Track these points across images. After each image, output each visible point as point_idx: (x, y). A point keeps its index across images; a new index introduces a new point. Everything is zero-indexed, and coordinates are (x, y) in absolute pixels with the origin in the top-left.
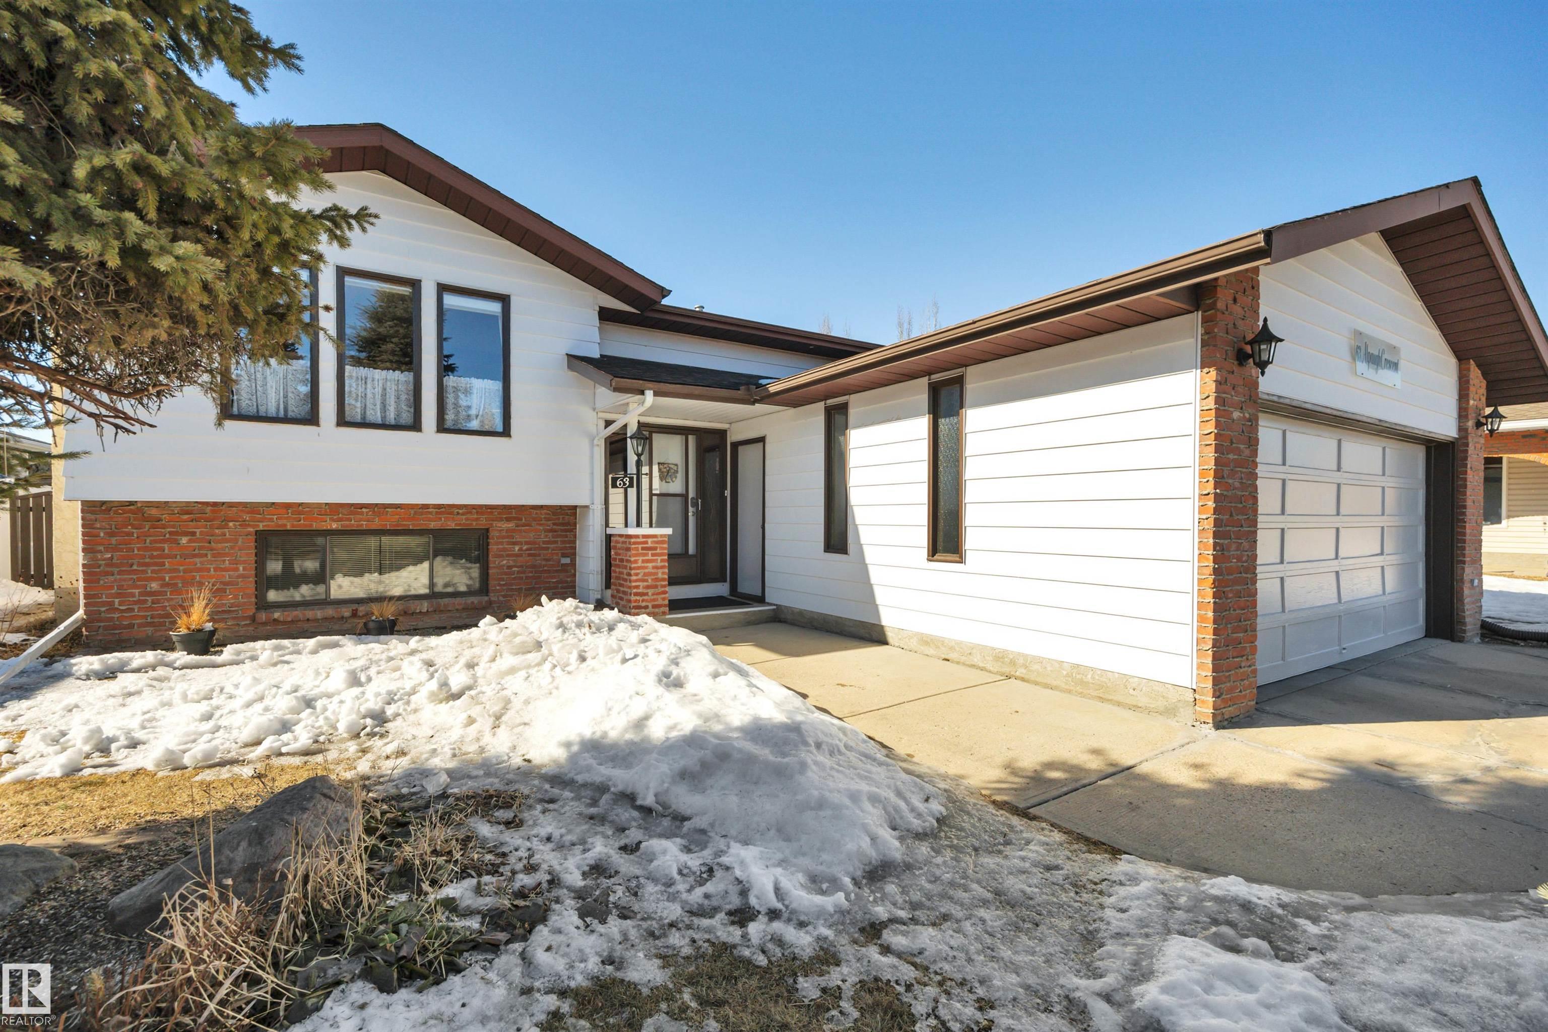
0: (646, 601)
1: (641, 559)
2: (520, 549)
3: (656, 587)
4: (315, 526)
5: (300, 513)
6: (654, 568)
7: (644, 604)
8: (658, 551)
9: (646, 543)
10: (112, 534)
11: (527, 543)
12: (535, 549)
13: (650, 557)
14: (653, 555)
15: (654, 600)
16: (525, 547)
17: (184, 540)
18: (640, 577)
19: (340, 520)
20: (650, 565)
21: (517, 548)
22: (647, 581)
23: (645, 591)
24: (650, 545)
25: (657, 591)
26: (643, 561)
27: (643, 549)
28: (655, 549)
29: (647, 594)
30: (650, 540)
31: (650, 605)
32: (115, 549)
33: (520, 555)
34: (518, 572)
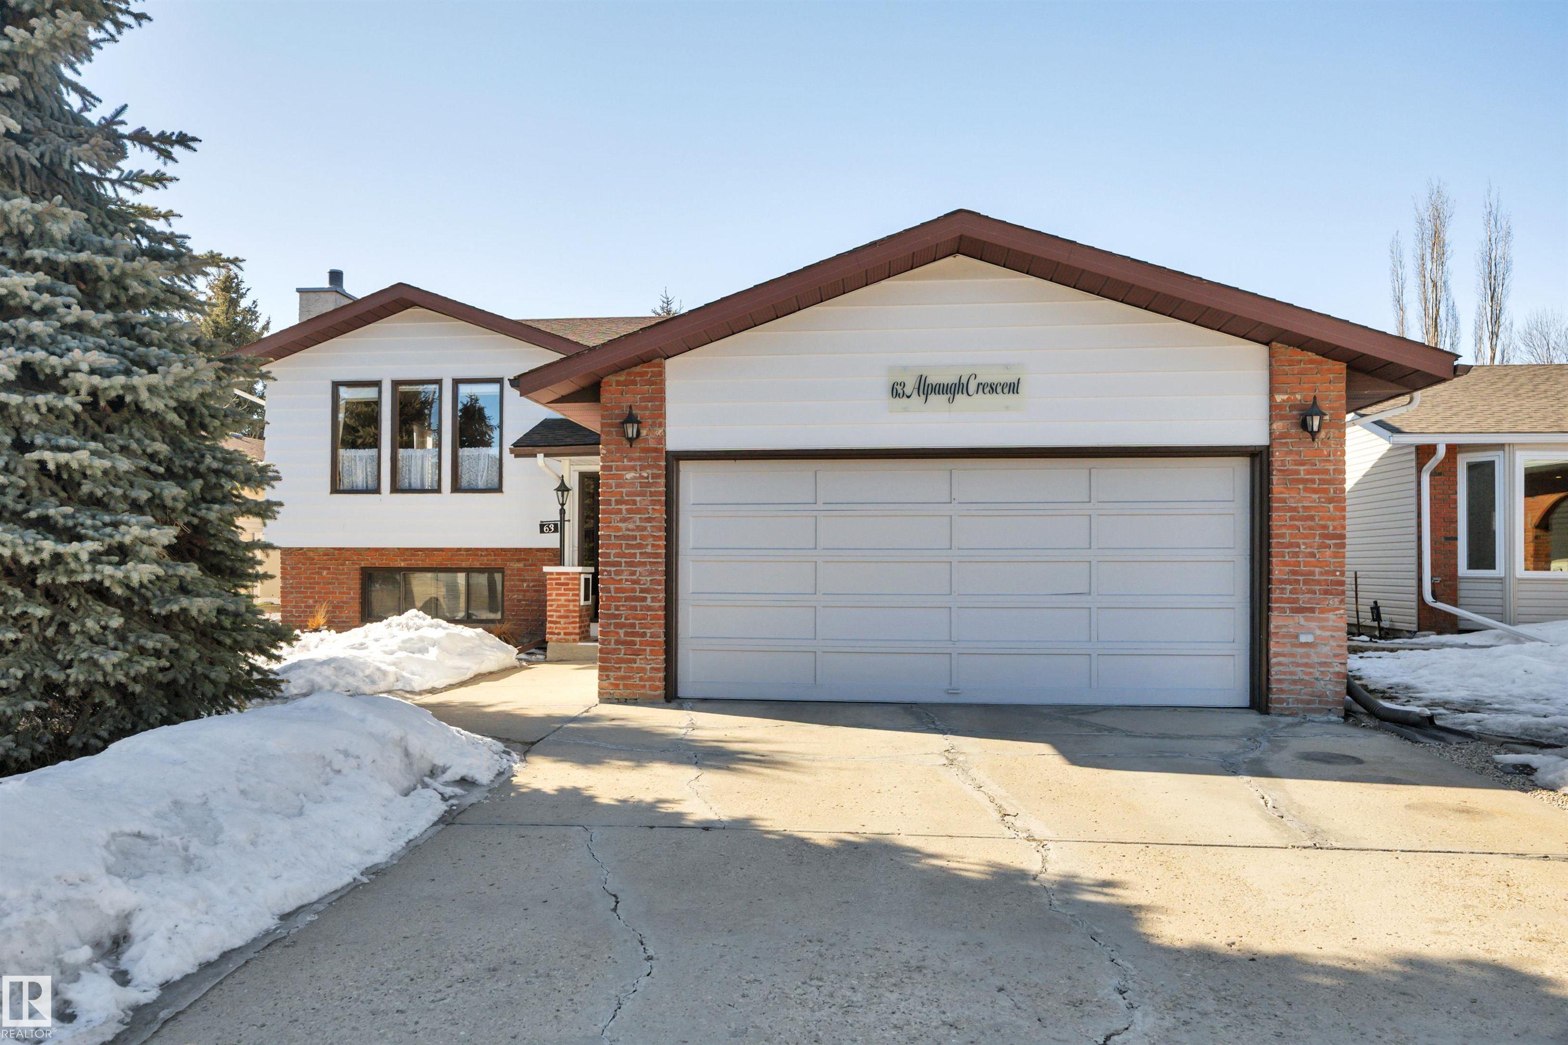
0: (559, 628)
1: (554, 592)
2: (528, 586)
3: (567, 617)
4: (392, 565)
5: (383, 555)
6: (566, 600)
7: (557, 631)
8: (570, 586)
9: (560, 579)
10: (293, 568)
11: (533, 581)
12: (539, 586)
13: (563, 592)
14: (565, 590)
15: (565, 628)
16: (531, 584)
17: (325, 573)
18: (554, 608)
19: (405, 560)
20: (563, 598)
21: (525, 585)
22: (560, 611)
23: (558, 620)
24: (562, 581)
25: (568, 620)
26: (557, 595)
27: (557, 584)
28: (567, 584)
29: (559, 623)
30: (563, 577)
31: (562, 632)
32: (294, 578)
33: (528, 591)
34: (526, 605)
